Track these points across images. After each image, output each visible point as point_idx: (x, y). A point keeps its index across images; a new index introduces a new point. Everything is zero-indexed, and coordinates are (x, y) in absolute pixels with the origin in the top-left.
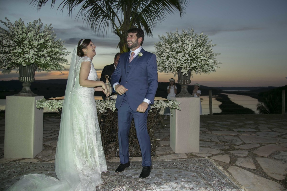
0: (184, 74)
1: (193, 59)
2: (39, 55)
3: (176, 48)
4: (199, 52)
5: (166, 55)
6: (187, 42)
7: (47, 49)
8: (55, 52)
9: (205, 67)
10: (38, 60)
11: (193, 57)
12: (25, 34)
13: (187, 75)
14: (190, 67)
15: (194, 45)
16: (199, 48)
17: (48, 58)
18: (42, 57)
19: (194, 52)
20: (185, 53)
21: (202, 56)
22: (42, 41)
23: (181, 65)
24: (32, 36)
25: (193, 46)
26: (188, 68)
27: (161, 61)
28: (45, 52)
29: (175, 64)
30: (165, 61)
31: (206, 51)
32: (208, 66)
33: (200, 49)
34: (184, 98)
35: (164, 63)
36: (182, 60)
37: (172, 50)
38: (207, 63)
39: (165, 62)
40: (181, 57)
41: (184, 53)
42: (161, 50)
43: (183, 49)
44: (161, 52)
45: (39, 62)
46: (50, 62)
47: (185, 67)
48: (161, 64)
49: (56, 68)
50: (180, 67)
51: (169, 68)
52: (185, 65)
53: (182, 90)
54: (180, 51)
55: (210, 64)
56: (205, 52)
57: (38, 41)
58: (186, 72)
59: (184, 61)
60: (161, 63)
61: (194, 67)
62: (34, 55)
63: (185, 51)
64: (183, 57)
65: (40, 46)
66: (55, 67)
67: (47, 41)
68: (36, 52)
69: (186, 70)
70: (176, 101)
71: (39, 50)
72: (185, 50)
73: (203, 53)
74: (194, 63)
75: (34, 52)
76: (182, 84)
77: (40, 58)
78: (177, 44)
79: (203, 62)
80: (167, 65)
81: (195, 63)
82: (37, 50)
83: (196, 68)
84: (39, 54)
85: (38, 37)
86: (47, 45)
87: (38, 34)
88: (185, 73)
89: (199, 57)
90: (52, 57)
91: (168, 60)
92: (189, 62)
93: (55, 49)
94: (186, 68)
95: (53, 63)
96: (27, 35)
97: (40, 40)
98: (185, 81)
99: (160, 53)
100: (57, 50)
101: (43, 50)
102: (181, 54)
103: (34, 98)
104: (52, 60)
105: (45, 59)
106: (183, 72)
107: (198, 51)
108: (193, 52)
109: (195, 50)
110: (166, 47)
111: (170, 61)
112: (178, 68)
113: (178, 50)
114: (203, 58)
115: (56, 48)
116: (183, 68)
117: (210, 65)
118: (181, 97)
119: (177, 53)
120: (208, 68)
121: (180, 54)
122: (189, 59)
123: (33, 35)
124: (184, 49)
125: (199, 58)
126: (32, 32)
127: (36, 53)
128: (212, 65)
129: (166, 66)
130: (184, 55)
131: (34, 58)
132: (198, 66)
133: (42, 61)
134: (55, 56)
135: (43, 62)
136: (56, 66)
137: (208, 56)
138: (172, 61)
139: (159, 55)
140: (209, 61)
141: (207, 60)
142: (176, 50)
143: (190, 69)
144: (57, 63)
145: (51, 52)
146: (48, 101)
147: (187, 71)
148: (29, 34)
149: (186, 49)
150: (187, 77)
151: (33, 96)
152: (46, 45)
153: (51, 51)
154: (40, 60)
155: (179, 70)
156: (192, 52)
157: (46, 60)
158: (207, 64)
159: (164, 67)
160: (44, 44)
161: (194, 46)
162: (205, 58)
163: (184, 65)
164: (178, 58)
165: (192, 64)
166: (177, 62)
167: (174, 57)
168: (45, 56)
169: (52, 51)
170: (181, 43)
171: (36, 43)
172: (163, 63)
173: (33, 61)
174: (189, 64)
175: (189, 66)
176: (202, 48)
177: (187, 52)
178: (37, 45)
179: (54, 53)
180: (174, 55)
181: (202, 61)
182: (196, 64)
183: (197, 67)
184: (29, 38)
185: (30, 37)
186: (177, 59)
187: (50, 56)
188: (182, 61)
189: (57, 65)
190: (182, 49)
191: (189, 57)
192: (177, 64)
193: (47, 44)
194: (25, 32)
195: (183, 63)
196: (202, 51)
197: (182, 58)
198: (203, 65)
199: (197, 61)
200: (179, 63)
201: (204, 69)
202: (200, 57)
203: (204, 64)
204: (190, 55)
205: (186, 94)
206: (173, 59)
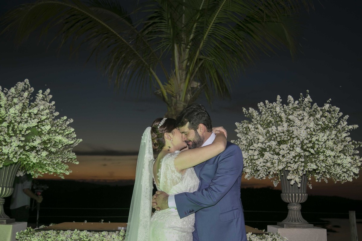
0: (294, 184)
1: (310, 155)
2: (27, 148)
3: (277, 135)
4: (322, 143)
5: (258, 147)
6: (298, 122)
7: (40, 137)
8: (55, 142)
9: (333, 170)
10: (24, 157)
11: (310, 152)
13: (299, 185)
14: (305, 171)
15: (312, 129)
16: (321, 135)
17: (44, 154)
18: (33, 151)
19: (313, 142)
20: (294, 144)
21: (327, 149)
22: (33, 123)
23: (287, 166)
24: (16, 114)
25: (309, 130)
26: (301, 173)
27: (248, 158)
28: (37, 142)
29: (275, 163)
30: (256, 157)
31: (336, 138)
32: (341, 167)
33: (322, 137)
34: (295, 229)
35: (255, 161)
36: (288, 157)
37: (271, 137)
38: (339, 162)
39: (257, 159)
40: (288, 151)
41: (292, 144)
42: (249, 137)
43: (291, 137)
44: (248, 140)
45: (26, 160)
46: (45, 160)
47: (295, 170)
48: (249, 164)
50: (286, 169)
51: (264, 171)
52: (295, 166)
53: (290, 212)
54: (285, 139)
55: (344, 165)
56: (333, 141)
57: (27, 122)
58: (298, 180)
59: (292, 159)
60: (249, 162)
61: (312, 170)
62: (17, 148)
63: (295, 140)
64: (290, 150)
65: (30, 131)
66: (54, 168)
67: (43, 122)
68: (22, 141)
69: (297, 176)
70: (279, 235)
71: (28, 138)
72: (294, 138)
73: (330, 143)
74: (312, 162)
75: (18, 143)
76: (290, 201)
77: (28, 153)
78: (278, 127)
79: (330, 161)
81: (315, 162)
82: (23, 139)
84: (27, 145)
85: (26, 115)
86: (43, 130)
88: (295, 181)
89: (321, 151)
90: (49, 150)
91: (262, 155)
92: (303, 160)
93: (55, 135)
94: (296, 171)
95: (51, 161)
96: (7, 112)
97: (29, 121)
98: (295, 195)
99: (247, 143)
100: (58, 137)
101: (35, 138)
102: (286, 145)
104: (48, 157)
105: (38, 155)
106: (291, 180)
107: (319, 141)
108: (310, 142)
109: (314, 138)
110: (259, 132)
111: (266, 159)
112: (280, 171)
113: (281, 138)
114: (329, 152)
115: (57, 134)
116: (291, 172)
117: (344, 166)
118: (289, 226)
119: (280, 143)
120: (341, 172)
121: (283, 146)
122: (303, 154)
123: (17, 112)
124: (293, 136)
125: (321, 152)
126: (18, 107)
127: (22, 145)
128: (349, 165)
129: (259, 168)
130: (293, 147)
131: (19, 153)
132: (319, 168)
133: (32, 159)
134: (54, 148)
135: (35, 161)
136: (55, 166)
137: (341, 149)
138: (269, 159)
139: (246, 145)
140: (341, 159)
141: (338, 156)
142: (277, 138)
143: (305, 173)
145: (47, 142)
147: (300, 177)
148: (12, 111)
149: (297, 136)
150: (299, 188)
152: (41, 129)
154: (28, 157)
155: (282, 174)
157: (39, 156)
158: (339, 165)
159: (255, 169)
160: (37, 128)
161: (311, 131)
162: (333, 154)
163: (292, 165)
164: (282, 152)
165: (309, 164)
166: (280, 161)
167: (274, 151)
168: (38, 149)
169: (49, 140)
170: (285, 125)
172: (253, 161)
173: (16, 159)
174: (303, 164)
175: (302, 168)
176: (328, 135)
177: (298, 142)
178: (25, 130)
179: (52, 144)
180: (273, 147)
181: (329, 159)
182: (316, 165)
183: (317, 169)
184: (10, 117)
185: (12, 115)
186: (278, 154)
187: (46, 149)
188: (288, 159)
190: (288, 136)
191: (302, 151)
192: (279, 165)
193: (43, 128)
194: (3, 106)
195: (292, 162)
197: (288, 153)
198: (330, 167)
199: (318, 157)
200: (283, 162)
201: (332, 173)
202: (324, 152)
203: (333, 164)
204: (305, 147)
205: (298, 222)
206: (272, 154)
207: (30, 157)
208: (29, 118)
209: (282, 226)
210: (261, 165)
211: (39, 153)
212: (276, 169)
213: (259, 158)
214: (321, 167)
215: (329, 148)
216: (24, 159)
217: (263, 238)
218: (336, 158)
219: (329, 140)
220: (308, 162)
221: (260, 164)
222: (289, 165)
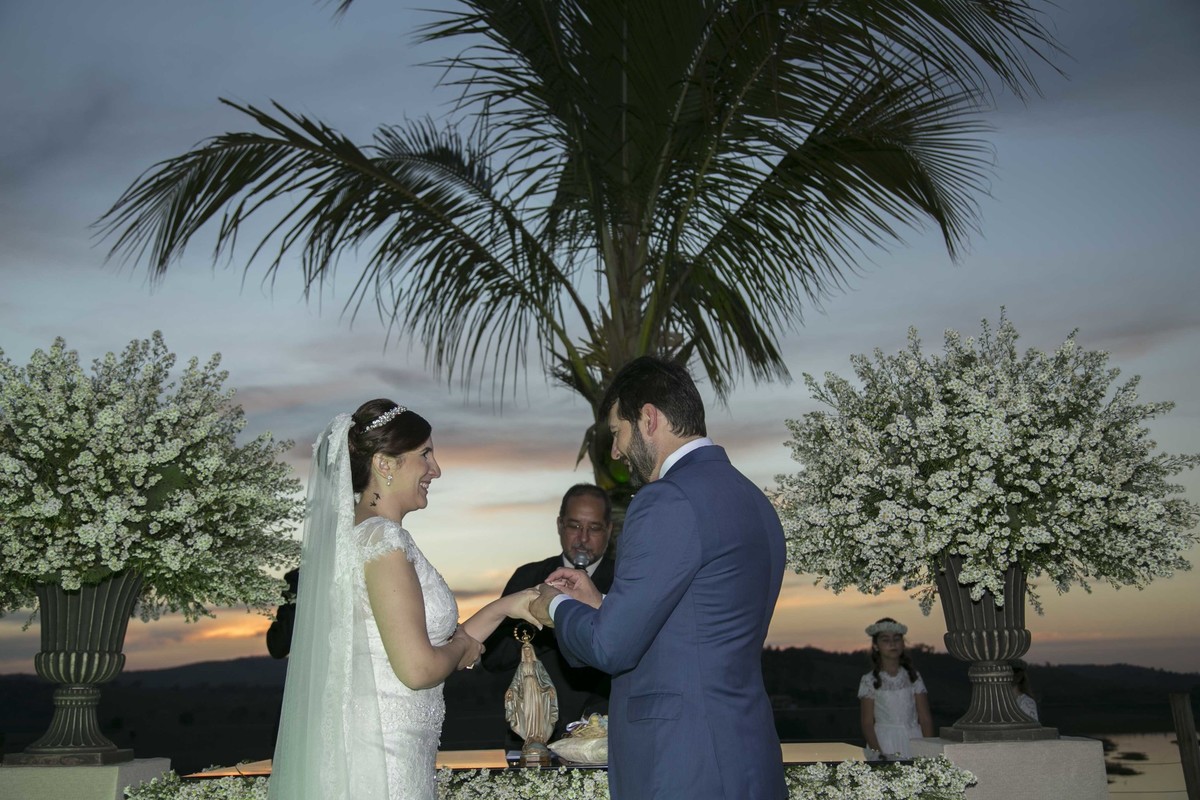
0: (982, 597)
1: (1028, 503)
2: (154, 528)
3: (915, 443)
4: (1064, 459)
5: (859, 486)
6: (978, 400)
7: (194, 493)
8: (239, 506)
9: (1108, 545)
10: (146, 555)
11: (1023, 489)
12: (80, 419)
13: (1000, 601)
14: (1014, 552)
15: (1026, 419)
16: (1059, 433)
17: (203, 542)
18: (170, 536)
19: (1032, 460)
20: (974, 468)
21: (1082, 478)
22: (168, 452)
23: (954, 543)
24: (117, 426)
25: (1015, 422)
26: (1001, 560)
27: (830, 523)
28: (183, 507)
29: (915, 534)
30: (853, 520)
31: (1106, 444)
32: (1131, 537)
33: (1062, 440)
34: (1000, 746)
35: (850, 533)
36: (954, 510)
37: (895, 453)
38: (1123, 517)
39: (858, 526)
40: (953, 493)
41: (965, 469)
42: (829, 461)
43: (958, 448)
44: (827, 470)
45: (152, 566)
46: (209, 562)
47: (982, 552)
48: (833, 540)
49: (242, 592)
50: (953, 551)
51: (883, 560)
52: (980, 540)
53: (978, 692)
54: (943, 455)
55: (1143, 527)
56: (1098, 452)
57: (151, 450)
58: (994, 584)
59: (968, 518)
60: (832, 534)
61: (1036, 548)
62: (124, 530)
63: (975, 458)
64: (962, 490)
65: (159, 477)
66: (238, 586)
67: (197, 447)
68: (138, 509)
69: (990, 570)
70: (946, 766)
71: (155, 498)
72: (970, 451)
73: (1089, 460)
74: (1035, 524)
75: (126, 514)
76: (974, 655)
77: (158, 543)
78: (918, 420)
80: (872, 547)
81: (1045, 521)
82: (141, 501)
83: (1054, 553)
84: (153, 519)
85: (148, 429)
86: (199, 472)
87: (151, 412)
88: (986, 588)
89: (1062, 485)
90: (222, 532)
91: (874, 513)
92: (1005, 519)
93: (238, 487)
94: (987, 556)
95: (228, 567)
96: (91, 423)
97: (159, 447)
98: (990, 635)
99: (824, 476)
100: (247, 493)
101: (176, 499)
102: (946, 474)
103: (113, 773)
104: (220, 553)
105: (187, 546)
106: (973, 584)
107: (1051, 454)
108: (1024, 460)
109: (1035, 448)
110: (857, 442)
111: (887, 520)
112: (935, 557)
113: (928, 455)
114: (1087, 489)
115: (243, 483)
116: (969, 560)
117: (1142, 533)
118: (979, 736)
119: (925, 470)
120: (1133, 550)
121: (939, 477)
122: (1002, 499)
123: (122, 421)
124: (968, 446)
125: (1063, 491)
126: (121, 406)
127: (138, 518)
128: (1158, 527)
129: (867, 552)
130: (971, 479)
131: (127, 544)
132: (1061, 542)
133: (167, 559)
134: (237, 527)
135: (175, 565)
136: (243, 580)
137: (1125, 479)
138: (897, 523)
139: (820, 486)
140: (1130, 508)
141: (1119, 501)
142: (915, 456)
143: (1014, 559)
144: (247, 564)
145: (215, 507)
146: (194, 785)
147: (999, 573)
148: (105, 417)
150: (999, 609)
151: (108, 760)
152: (193, 468)
153: (216, 501)
154: (158, 554)
155: (943, 569)
156: (1015, 459)
157: (190, 551)
158: (1123, 528)
159: (854, 558)
160: (181, 465)
161: (1022, 423)
162: (1101, 491)
163: (972, 539)
164: (934, 498)
165: (1025, 530)
166: (930, 526)
167: (910, 495)
168: (186, 530)
169: (221, 503)
170: (939, 410)
171: (142, 459)
172: (846, 533)
173: (119, 560)
174: (1006, 532)
175: (1006, 544)
176: (1079, 434)
177: (984, 462)
178: (143, 474)
179: (231, 513)
180: (906, 484)
181: (1088, 509)
182: (1049, 530)
183: (1055, 545)
184: (100, 437)
185: (106, 430)
186: (925, 505)
187: (210, 529)
188: (956, 518)
189: (247, 579)
190: (951, 446)
191: (1001, 491)
192: (927, 539)
193: (197, 464)
194: (80, 405)
195: (969, 527)
196: (1080, 449)
197: (956, 497)
198: (1095, 536)
199: (1053, 508)
200: (941, 529)
201: (1103, 554)
202: (1071, 487)
203: (1104, 526)
204: (1009, 478)
205: (1008, 720)
206: (904, 506)
207: (162, 554)
208: (159, 439)
209: (956, 738)
210: (871, 542)
211: (189, 542)
212: (922, 552)
213: (864, 523)
214: (1065, 539)
215: (1088, 476)
216: (147, 563)
217: (894, 776)
218: (1113, 505)
219: (1084, 452)
220: (1024, 525)
221: (869, 538)
222: (961, 537)
